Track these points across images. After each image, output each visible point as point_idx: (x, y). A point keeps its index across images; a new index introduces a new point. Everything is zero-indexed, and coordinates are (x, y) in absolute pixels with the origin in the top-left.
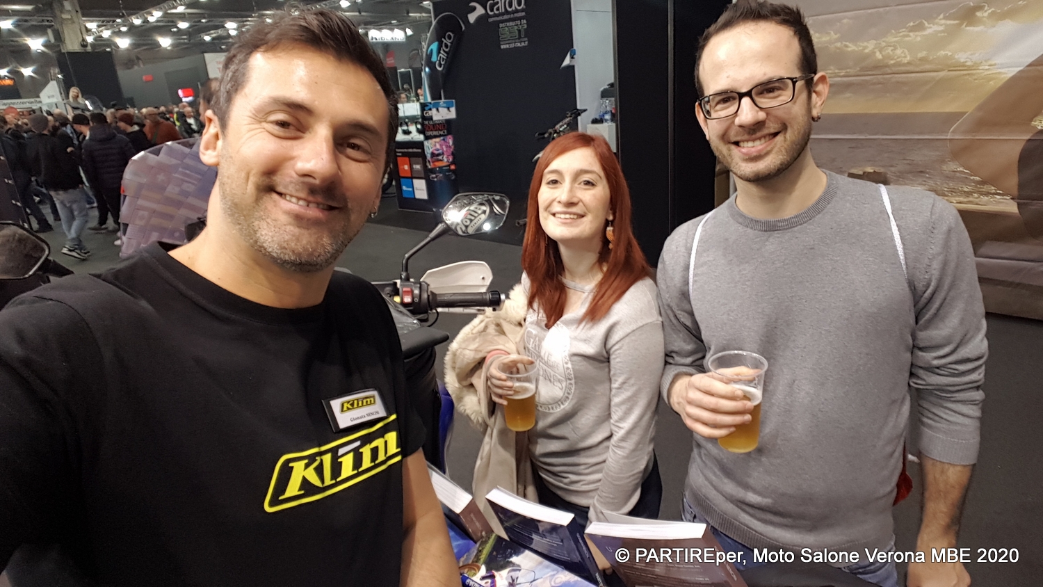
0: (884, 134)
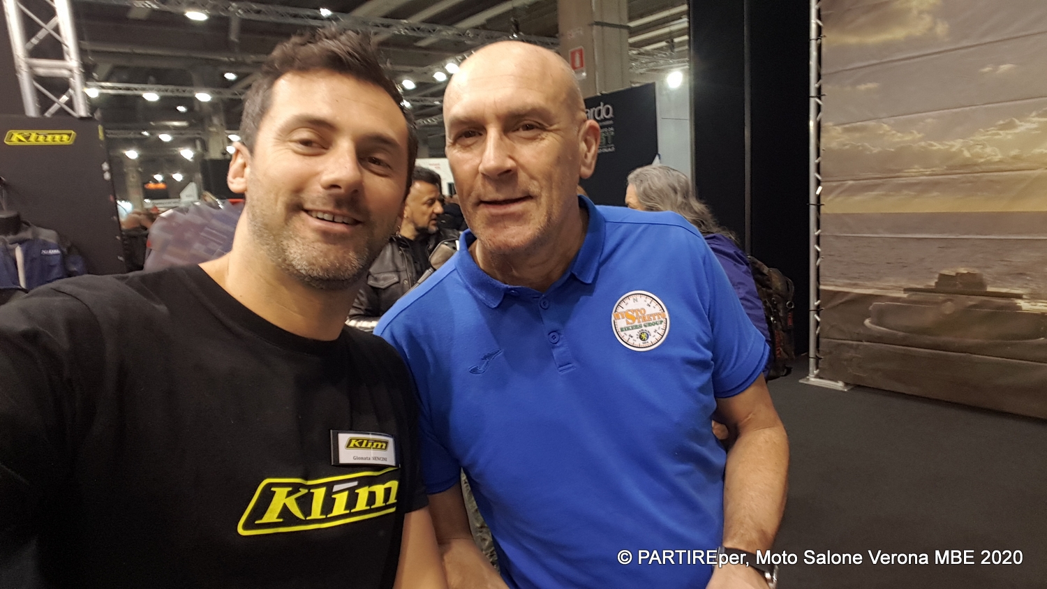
0: (977, 234)
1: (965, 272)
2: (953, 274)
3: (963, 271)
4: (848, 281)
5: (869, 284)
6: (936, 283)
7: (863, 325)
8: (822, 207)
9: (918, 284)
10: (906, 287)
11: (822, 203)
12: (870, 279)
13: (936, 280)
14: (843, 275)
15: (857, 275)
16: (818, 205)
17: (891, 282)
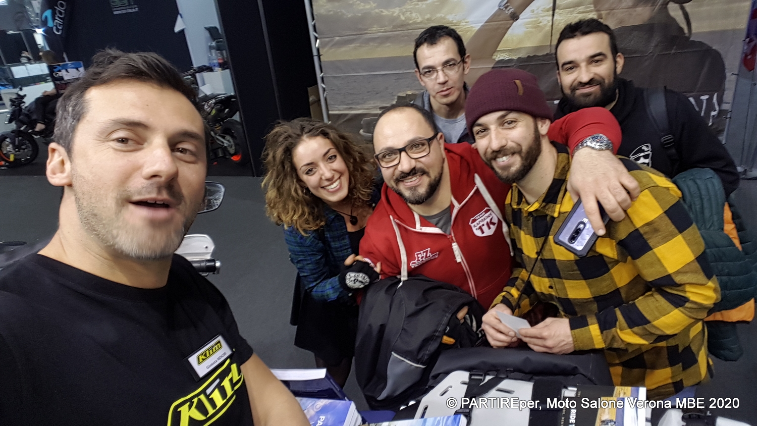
1: (411, 93)
2: (404, 95)
3: (409, 93)
4: (346, 107)
5: (358, 107)
6: (397, 102)
7: (360, 134)
8: (321, 57)
9: (387, 104)
10: (380, 106)
11: (321, 53)
12: (358, 104)
13: (396, 100)
14: (343, 103)
15: (350, 102)
16: (319, 56)
17: (371, 104)
